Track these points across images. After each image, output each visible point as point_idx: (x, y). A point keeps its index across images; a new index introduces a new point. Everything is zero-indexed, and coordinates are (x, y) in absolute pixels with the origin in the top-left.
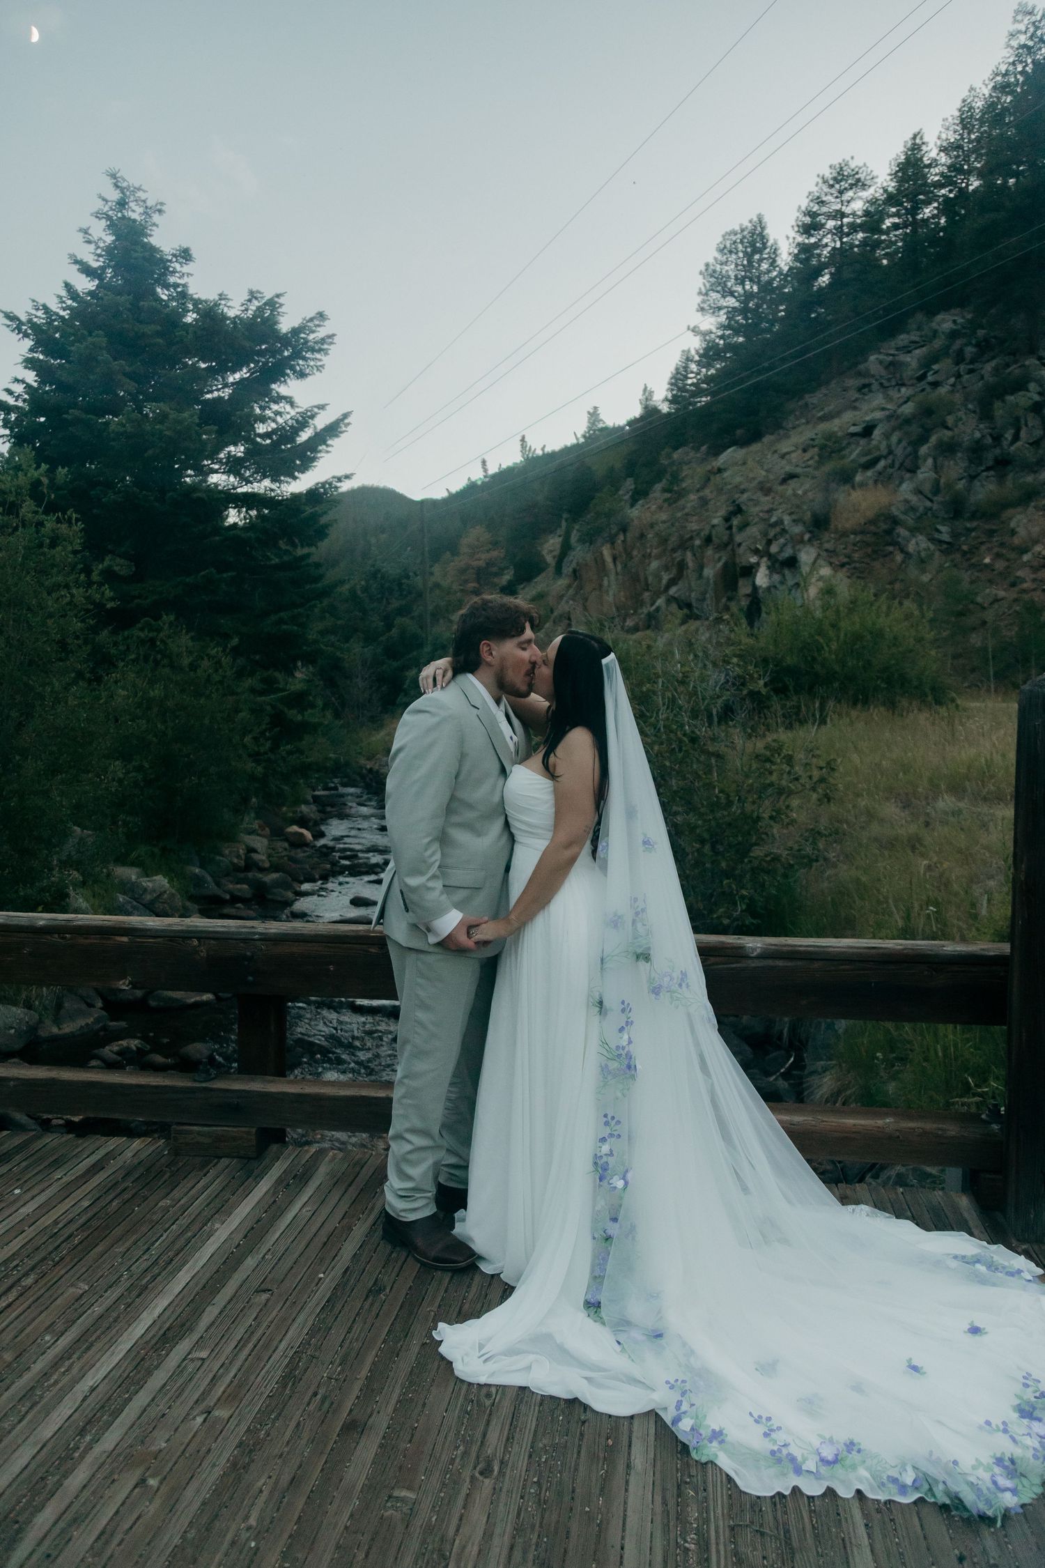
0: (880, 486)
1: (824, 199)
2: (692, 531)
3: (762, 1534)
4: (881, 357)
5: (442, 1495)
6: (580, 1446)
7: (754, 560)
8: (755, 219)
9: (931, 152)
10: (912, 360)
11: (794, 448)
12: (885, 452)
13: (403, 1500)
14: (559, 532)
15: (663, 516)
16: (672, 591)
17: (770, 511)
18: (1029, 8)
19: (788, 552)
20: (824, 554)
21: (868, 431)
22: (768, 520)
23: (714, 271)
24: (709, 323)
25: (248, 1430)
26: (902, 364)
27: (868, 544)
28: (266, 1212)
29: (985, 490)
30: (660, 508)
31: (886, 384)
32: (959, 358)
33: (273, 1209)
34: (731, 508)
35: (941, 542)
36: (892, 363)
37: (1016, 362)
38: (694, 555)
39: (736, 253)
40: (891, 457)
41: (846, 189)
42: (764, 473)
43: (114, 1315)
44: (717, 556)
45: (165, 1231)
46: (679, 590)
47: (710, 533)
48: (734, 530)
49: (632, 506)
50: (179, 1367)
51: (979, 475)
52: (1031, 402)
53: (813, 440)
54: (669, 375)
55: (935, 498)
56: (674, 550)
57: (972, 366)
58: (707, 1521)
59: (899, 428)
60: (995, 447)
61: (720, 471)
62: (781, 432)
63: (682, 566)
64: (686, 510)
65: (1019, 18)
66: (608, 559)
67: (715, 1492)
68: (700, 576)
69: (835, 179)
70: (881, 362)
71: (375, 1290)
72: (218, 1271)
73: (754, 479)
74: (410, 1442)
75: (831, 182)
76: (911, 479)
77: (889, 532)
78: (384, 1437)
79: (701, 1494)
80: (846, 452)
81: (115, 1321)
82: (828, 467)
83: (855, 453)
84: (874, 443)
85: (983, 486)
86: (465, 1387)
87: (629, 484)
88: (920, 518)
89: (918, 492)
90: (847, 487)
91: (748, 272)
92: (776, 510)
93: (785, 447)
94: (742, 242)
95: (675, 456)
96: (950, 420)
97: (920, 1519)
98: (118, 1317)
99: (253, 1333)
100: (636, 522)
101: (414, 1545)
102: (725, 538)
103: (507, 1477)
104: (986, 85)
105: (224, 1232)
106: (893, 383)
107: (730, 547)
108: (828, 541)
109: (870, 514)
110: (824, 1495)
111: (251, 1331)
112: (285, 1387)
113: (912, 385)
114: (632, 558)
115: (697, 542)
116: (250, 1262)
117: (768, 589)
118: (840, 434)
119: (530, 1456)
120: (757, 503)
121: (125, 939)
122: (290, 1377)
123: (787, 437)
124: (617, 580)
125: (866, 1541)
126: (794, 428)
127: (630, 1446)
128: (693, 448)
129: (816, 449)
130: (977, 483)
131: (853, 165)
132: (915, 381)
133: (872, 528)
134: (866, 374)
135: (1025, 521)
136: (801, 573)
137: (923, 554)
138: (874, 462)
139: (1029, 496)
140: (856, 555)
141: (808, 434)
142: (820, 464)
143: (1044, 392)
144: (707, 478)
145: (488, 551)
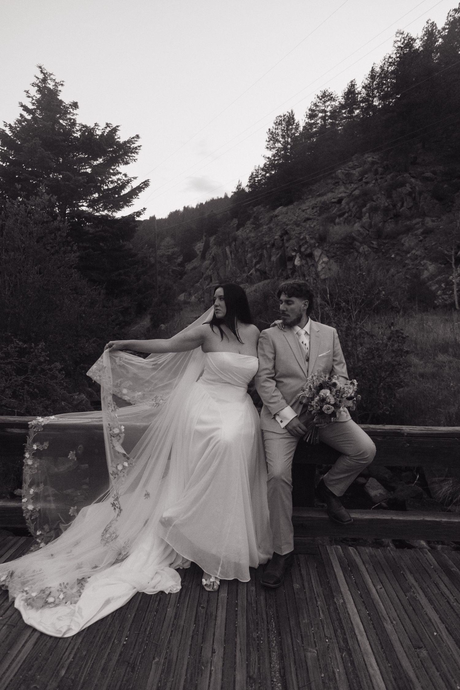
0: (346, 224)
1: (318, 104)
2: (266, 241)
4: (343, 171)
7: (294, 254)
8: (290, 111)
9: (359, 88)
10: (356, 172)
11: (308, 207)
12: (347, 210)
14: (202, 241)
16: (258, 266)
17: (300, 233)
18: (402, 32)
19: (309, 251)
20: (325, 252)
21: (340, 201)
22: (299, 237)
23: (272, 132)
24: (270, 154)
26: (352, 174)
27: (342, 248)
29: (390, 227)
30: (251, 231)
31: (345, 182)
32: (376, 173)
34: (283, 232)
35: (373, 248)
36: (347, 174)
37: (400, 175)
38: (267, 251)
39: (282, 125)
40: (350, 213)
41: (327, 101)
42: (296, 218)
44: (277, 252)
46: (259, 267)
47: (274, 241)
48: (285, 241)
49: (238, 230)
51: (387, 220)
52: (408, 192)
53: (316, 204)
54: (249, 176)
55: (370, 230)
56: (258, 249)
59: (353, 200)
60: (394, 209)
61: (276, 216)
62: (301, 201)
63: (262, 256)
64: (263, 233)
65: (398, 35)
66: (228, 252)
68: (270, 260)
69: (322, 96)
70: (343, 173)
73: (292, 220)
75: (321, 98)
76: (359, 222)
77: (351, 243)
80: (330, 210)
82: (324, 216)
83: (335, 210)
84: (343, 206)
85: (389, 225)
87: (235, 221)
88: (364, 238)
89: (363, 227)
90: (332, 224)
91: (286, 133)
92: (303, 233)
93: (304, 207)
94: (284, 120)
95: (255, 209)
96: (375, 198)
100: (240, 237)
102: (281, 244)
104: (382, 62)
106: (348, 182)
107: (282, 249)
108: (326, 247)
109: (343, 236)
113: (356, 183)
114: (238, 252)
117: (300, 266)
118: (328, 202)
120: (294, 230)
123: (305, 203)
124: (232, 261)
126: (306, 199)
128: (263, 206)
129: (318, 208)
130: (387, 224)
131: (329, 92)
132: (357, 182)
133: (344, 242)
134: (336, 178)
135: (408, 240)
136: (315, 260)
137: (366, 253)
138: (343, 214)
139: (409, 230)
140: (338, 253)
141: (313, 202)
142: (320, 215)
143: (413, 188)
144: (270, 220)
145: (172, 248)
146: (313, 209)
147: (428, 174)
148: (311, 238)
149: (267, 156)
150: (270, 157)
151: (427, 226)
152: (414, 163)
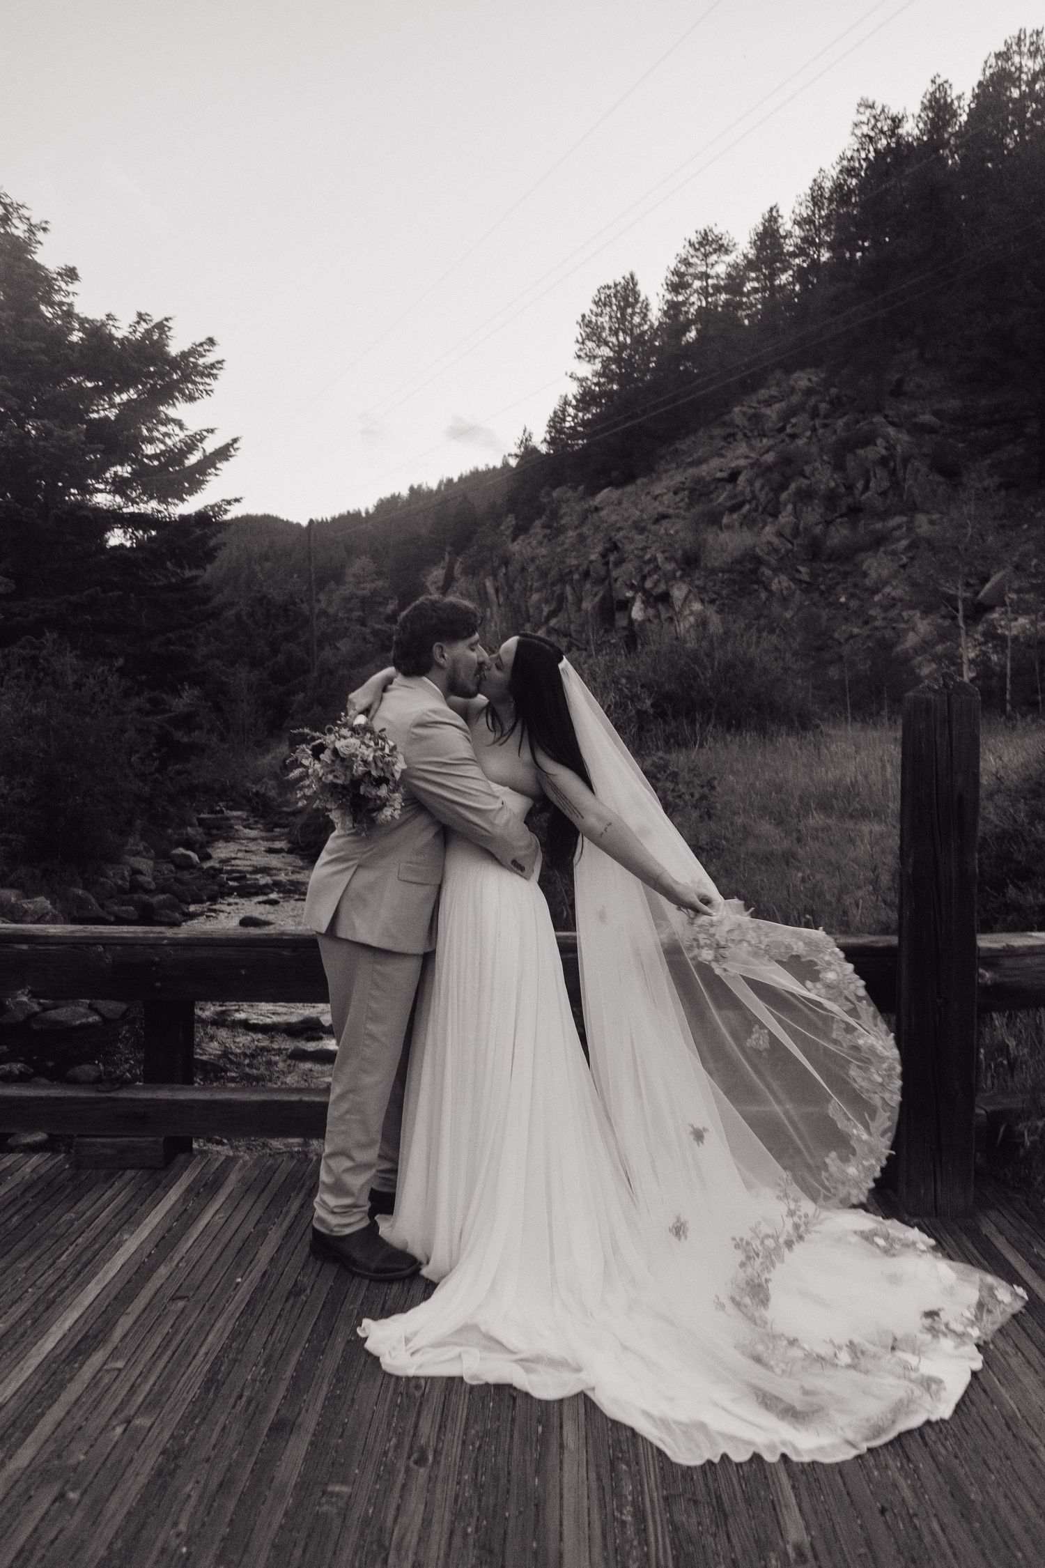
0: (745, 528)
1: (691, 261)
2: (571, 566)
3: (696, 1502)
4: (746, 409)
5: (378, 1487)
6: (512, 1430)
7: (629, 594)
8: (628, 276)
9: (787, 223)
10: (772, 413)
11: (665, 491)
12: (748, 496)
13: (338, 1495)
14: (442, 563)
15: (544, 551)
16: (553, 622)
17: (644, 549)
18: (870, 102)
19: (662, 587)
20: (695, 590)
21: (733, 476)
22: (642, 557)
23: (590, 322)
25: (172, 1436)
26: (764, 415)
27: (734, 582)
28: (177, 1220)
29: (839, 534)
30: (540, 543)
31: (749, 434)
32: (815, 414)
33: (183, 1218)
34: (608, 545)
35: (800, 581)
36: (754, 415)
37: (865, 419)
38: (573, 589)
39: (610, 306)
40: (754, 503)
41: (710, 253)
42: (638, 513)
43: (21, 1330)
44: (594, 590)
45: (71, 1244)
46: (559, 622)
47: (589, 567)
48: (611, 565)
49: (514, 540)
50: (94, 1377)
51: (834, 520)
52: (878, 456)
53: (683, 483)
54: (548, 418)
55: (795, 542)
56: (554, 584)
57: (826, 421)
58: (642, 1492)
59: (762, 474)
60: (847, 496)
61: (597, 509)
62: (653, 475)
63: (561, 599)
64: (566, 546)
65: (861, 110)
66: (491, 590)
67: (647, 1464)
68: (579, 609)
69: (700, 243)
70: (744, 414)
71: (296, 1291)
72: (129, 1281)
73: (628, 518)
74: (341, 1437)
75: (697, 246)
76: (773, 523)
77: (754, 571)
78: (314, 1435)
79: (634, 1468)
80: (714, 496)
81: (22, 1336)
82: (698, 509)
83: (722, 497)
84: (740, 488)
85: (838, 531)
86: (393, 1380)
87: (510, 519)
88: (782, 559)
89: (780, 534)
90: (715, 528)
91: (621, 324)
92: (650, 548)
93: (657, 489)
94: (615, 296)
95: (554, 494)
96: (807, 469)
97: (842, 1477)
98: (25, 1332)
99: (170, 1341)
100: (517, 556)
101: (352, 1537)
102: (603, 573)
103: (442, 1463)
105: (132, 1244)
106: (756, 433)
107: (607, 582)
108: (699, 579)
109: (737, 554)
110: (751, 1460)
111: (168, 1339)
112: (207, 1390)
113: (773, 436)
114: (513, 590)
115: (576, 577)
116: (163, 1271)
117: (642, 623)
118: (708, 479)
119: (464, 1443)
120: (632, 541)
121: (25, 947)
122: (212, 1382)
123: (660, 480)
124: (499, 611)
125: (793, 1501)
126: (665, 471)
127: (561, 1427)
128: (570, 487)
129: (686, 492)
130: (832, 528)
131: (716, 233)
132: (775, 432)
133: (739, 567)
134: (731, 424)
135: (875, 564)
136: (674, 610)
137: (785, 592)
138: (740, 505)
139: (879, 541)
140: (724, 592)
141: (679, 478)
142: (690, 506)
143: (890, 447)
144: (584, 518)
145: (373, 581)
146: (676, 493)
147: (927, 418)
149: (582, 375)
150: (589, 377)
151: (917, 534)
152: (898, 392)
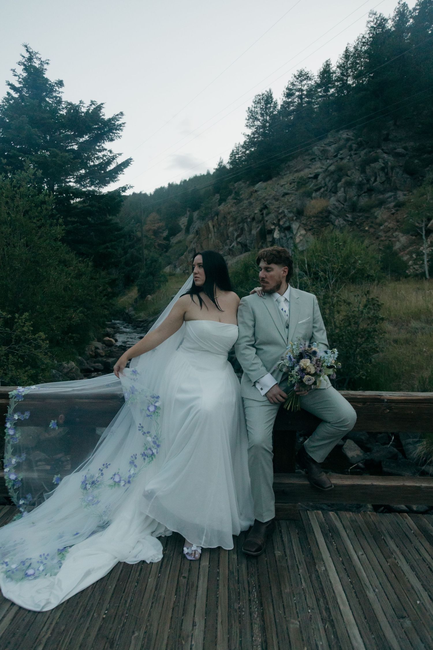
0: (322, 199)
1: (295, 83)
2: (246, 215)
4: (319, 147)
7: (273, 227)
8: (268, 90)
9: (334, 67)
10: (331, 149)
11: (286, 183)
12: (323, 185)
14: (186, 215)
15: (233, 209)
16: (239, 240)
17: (278, 208)
18: (375, 12)
19: (287, 224)
20: (303, 225)
21: (316, 177)
22: (278, 211)
23: (252, 110)
24: (249, 132)
26: (327, 151)
27: (319, 221)
29: (364, 201)
30: (232, 206)
31: (321, 158)
32: (350, 149)
34: (262, 206)
35: (348, 221)
36: (323, 150)
37: (373, 151)
38: (248, 225)
39: (260, 104)
40: (326, 187)
41: (303, 80)
42: (275, 193)
44: (257, 225)
46: (241, 239)
47: (254, 216)
48: (264, 215)
49: (219, 205)
51: (361, 195)
52: (381, 167)
53: (294, 180)
54: (230, 153)
55: (345, 204)
57: (356, 152)
59: (329, 175)
60: (367, 184)
61: (256, 191)
62: (280, 176)
63: (242, 229)
64: (243, 207)
65: (371, 16)
66: (211, 227)
68: (250, 234)
69: (298, 76)
70: (319, 149)
73: (271, 195)
75: (297, 77)
76: (335, 196)
77: (327, 217)
80: (307, 185)
82: (301, 191)
83: (311, 185)
84: (319, 181)
85: (363, 199)
87: (218, 196)
88: (340, 211)
89: (338, 201)
90: (309, 199)
91: (265, 111)
92: (281, 207)
93: (282, 182)
94: (262, 99)
95: (236, 185)
96: (349, 173)
100: (222, 212)
102: (261, 218)
104: (355, 42)
106: (324, 158)
107: (262, 222)
108: (304, 220)
109: (319, 209)
113: (332, 159)
114: (221, 226)
115: (249, 220)
117: (279, 239)
118: (305, 177)
120: (273, 205)
123: (282, 178)
124: (215, 235)
126: (285, 175)
128: (244, 182)
129: (296, 183)
130: (361, 198)
131: (306, 71)
132: (333, 158)
133: (320, 215)
134: (313, 154)
135: (381, 213)
136: (293, 233)
137: (342, 226)
138: (319, 189)
139: (381, 203)
140: (315, 226)
141: (291, 177)
142: (298, 189)
143: (386, 163)
144: (251, 194)
145: (158, 223)
146: (290, 184)
147: (400, 150)
148: (289, 212)
149: (247, 134)
150: (250, 134)
151: (398, 200)
152: (387, 139)
